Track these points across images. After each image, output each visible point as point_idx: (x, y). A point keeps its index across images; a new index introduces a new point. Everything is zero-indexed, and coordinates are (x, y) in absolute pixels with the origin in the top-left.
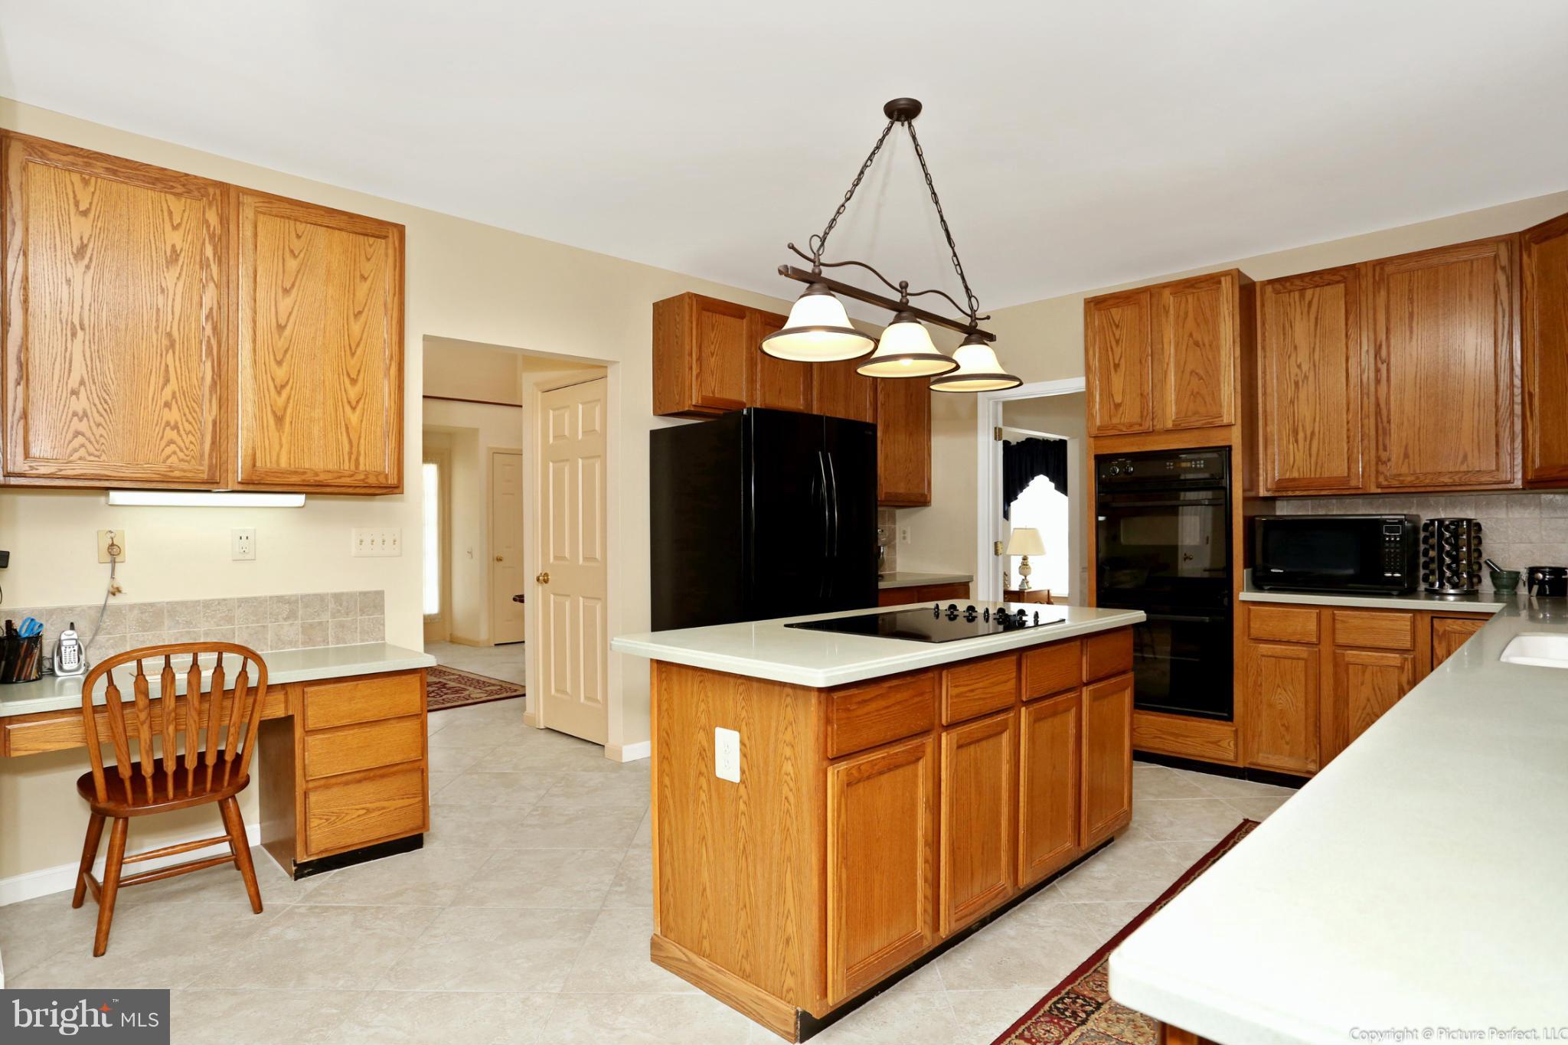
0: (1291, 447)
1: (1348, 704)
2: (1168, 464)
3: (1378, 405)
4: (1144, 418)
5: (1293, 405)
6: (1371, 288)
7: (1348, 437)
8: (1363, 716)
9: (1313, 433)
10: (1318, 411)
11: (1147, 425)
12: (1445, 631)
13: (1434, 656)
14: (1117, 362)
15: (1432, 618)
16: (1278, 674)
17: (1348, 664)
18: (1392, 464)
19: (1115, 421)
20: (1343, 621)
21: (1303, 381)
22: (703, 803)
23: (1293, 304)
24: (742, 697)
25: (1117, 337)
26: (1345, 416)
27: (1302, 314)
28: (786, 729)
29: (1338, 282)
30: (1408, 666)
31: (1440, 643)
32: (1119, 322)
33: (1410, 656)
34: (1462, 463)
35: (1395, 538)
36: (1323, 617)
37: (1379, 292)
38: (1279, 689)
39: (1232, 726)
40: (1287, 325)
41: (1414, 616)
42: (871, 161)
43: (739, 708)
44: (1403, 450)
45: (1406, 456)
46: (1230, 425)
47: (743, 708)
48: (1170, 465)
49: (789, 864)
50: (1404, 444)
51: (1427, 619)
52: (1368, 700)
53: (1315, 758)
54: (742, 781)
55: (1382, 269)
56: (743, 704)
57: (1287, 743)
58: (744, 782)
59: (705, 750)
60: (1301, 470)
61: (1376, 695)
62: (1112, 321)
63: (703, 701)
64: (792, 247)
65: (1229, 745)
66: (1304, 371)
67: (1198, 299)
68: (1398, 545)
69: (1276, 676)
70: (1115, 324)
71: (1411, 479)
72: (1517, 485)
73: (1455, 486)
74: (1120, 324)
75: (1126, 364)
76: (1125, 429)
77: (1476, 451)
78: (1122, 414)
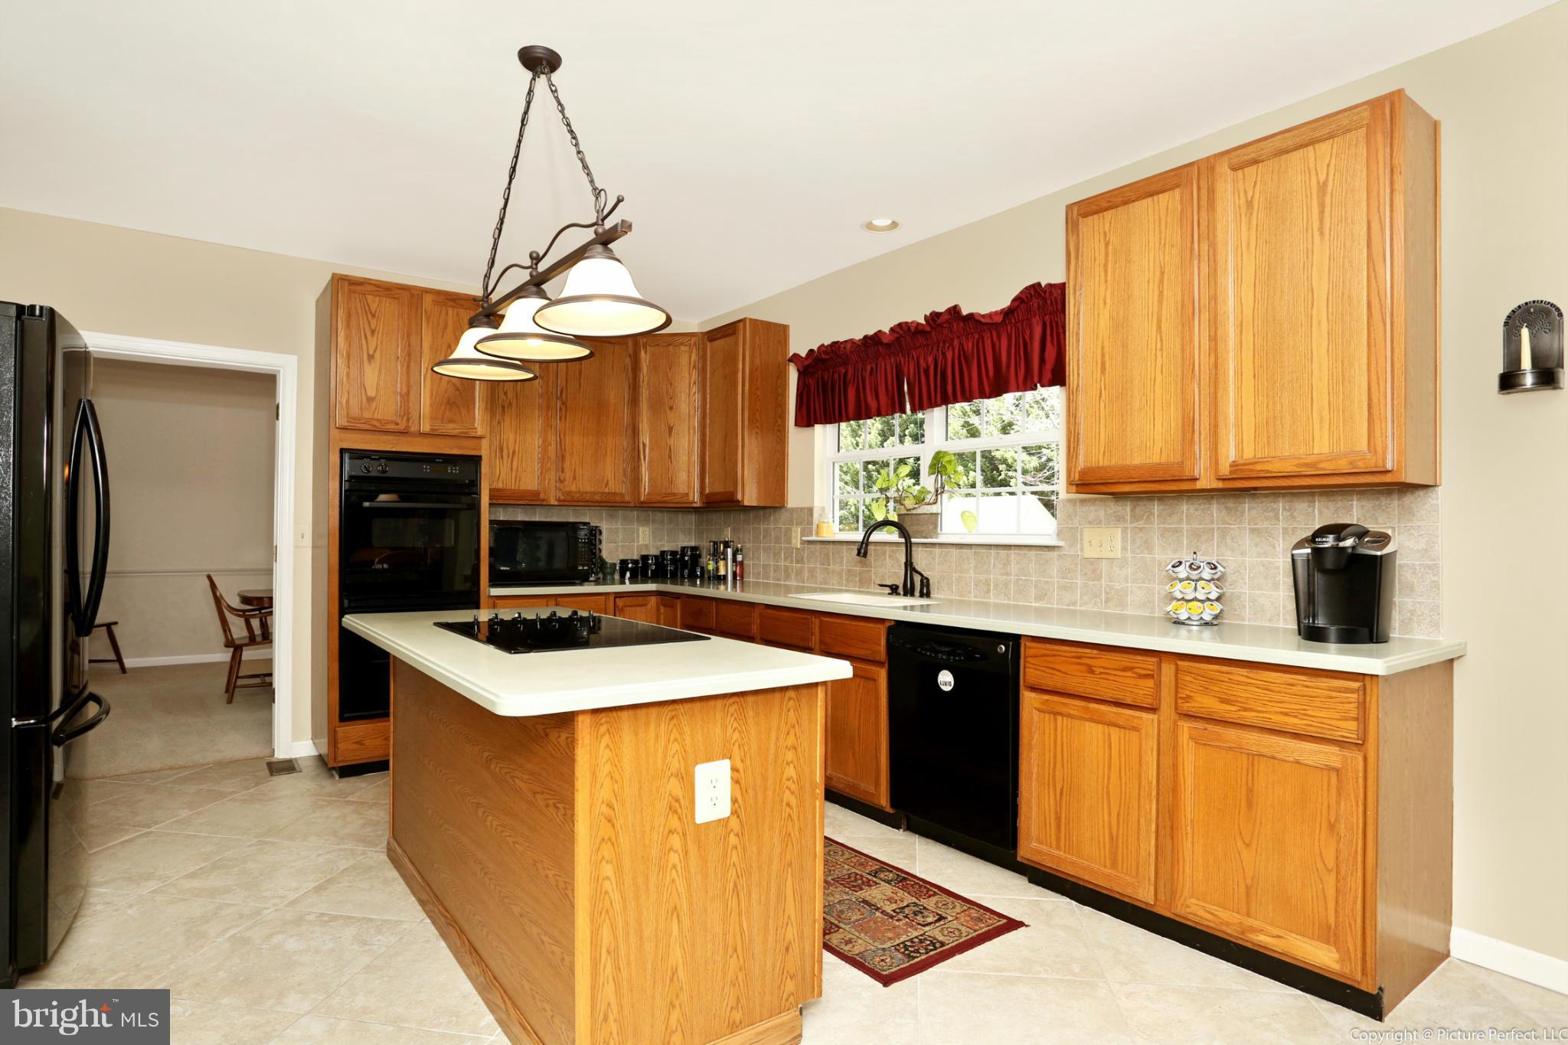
0: (498, 460)
2: (425, 466)
4: (399, 417)
5: (500, 426)
7: (539, 459)
9: (514, 452)
10: (518, 434)
11: (402, 425)
14: (371, 352)
15: (615, 598)
18: (566, 483)
19: (367, 415)
21: (508, 407)
22: (674, 867)
24: (733, 719)
25: (373, 327)
26: (536, 441)
28: (788, 734)
32: (375, 311)
34: (606, 487)
35: (585, 540)
41: (605, 597)
42: (560, 112)
43: (730, 731)
44: (573, 473)
45: (575, 478)
46: (480, 438)
47: (734, 731)
48: (426, 468)
49: (789, 869)
50: (573, 468)
51: (612, 598)
54: (734, 812)
56: (736, 725)
58: (736, 812)
59: (677, 801)
60: (505, 482)
62: (367, 309)
63: (676, 740)
64: (620, 200)
66: (509, 399)
67: (458, 315)
68: (586, 545)
70: (371, 312)
71: (578, 495)
72: (632, 505)
73: (602, 502)
74: (377, 315)
75: (381, 358)
76: (377, 424)
77: (613, 479)
78: (376, 409)
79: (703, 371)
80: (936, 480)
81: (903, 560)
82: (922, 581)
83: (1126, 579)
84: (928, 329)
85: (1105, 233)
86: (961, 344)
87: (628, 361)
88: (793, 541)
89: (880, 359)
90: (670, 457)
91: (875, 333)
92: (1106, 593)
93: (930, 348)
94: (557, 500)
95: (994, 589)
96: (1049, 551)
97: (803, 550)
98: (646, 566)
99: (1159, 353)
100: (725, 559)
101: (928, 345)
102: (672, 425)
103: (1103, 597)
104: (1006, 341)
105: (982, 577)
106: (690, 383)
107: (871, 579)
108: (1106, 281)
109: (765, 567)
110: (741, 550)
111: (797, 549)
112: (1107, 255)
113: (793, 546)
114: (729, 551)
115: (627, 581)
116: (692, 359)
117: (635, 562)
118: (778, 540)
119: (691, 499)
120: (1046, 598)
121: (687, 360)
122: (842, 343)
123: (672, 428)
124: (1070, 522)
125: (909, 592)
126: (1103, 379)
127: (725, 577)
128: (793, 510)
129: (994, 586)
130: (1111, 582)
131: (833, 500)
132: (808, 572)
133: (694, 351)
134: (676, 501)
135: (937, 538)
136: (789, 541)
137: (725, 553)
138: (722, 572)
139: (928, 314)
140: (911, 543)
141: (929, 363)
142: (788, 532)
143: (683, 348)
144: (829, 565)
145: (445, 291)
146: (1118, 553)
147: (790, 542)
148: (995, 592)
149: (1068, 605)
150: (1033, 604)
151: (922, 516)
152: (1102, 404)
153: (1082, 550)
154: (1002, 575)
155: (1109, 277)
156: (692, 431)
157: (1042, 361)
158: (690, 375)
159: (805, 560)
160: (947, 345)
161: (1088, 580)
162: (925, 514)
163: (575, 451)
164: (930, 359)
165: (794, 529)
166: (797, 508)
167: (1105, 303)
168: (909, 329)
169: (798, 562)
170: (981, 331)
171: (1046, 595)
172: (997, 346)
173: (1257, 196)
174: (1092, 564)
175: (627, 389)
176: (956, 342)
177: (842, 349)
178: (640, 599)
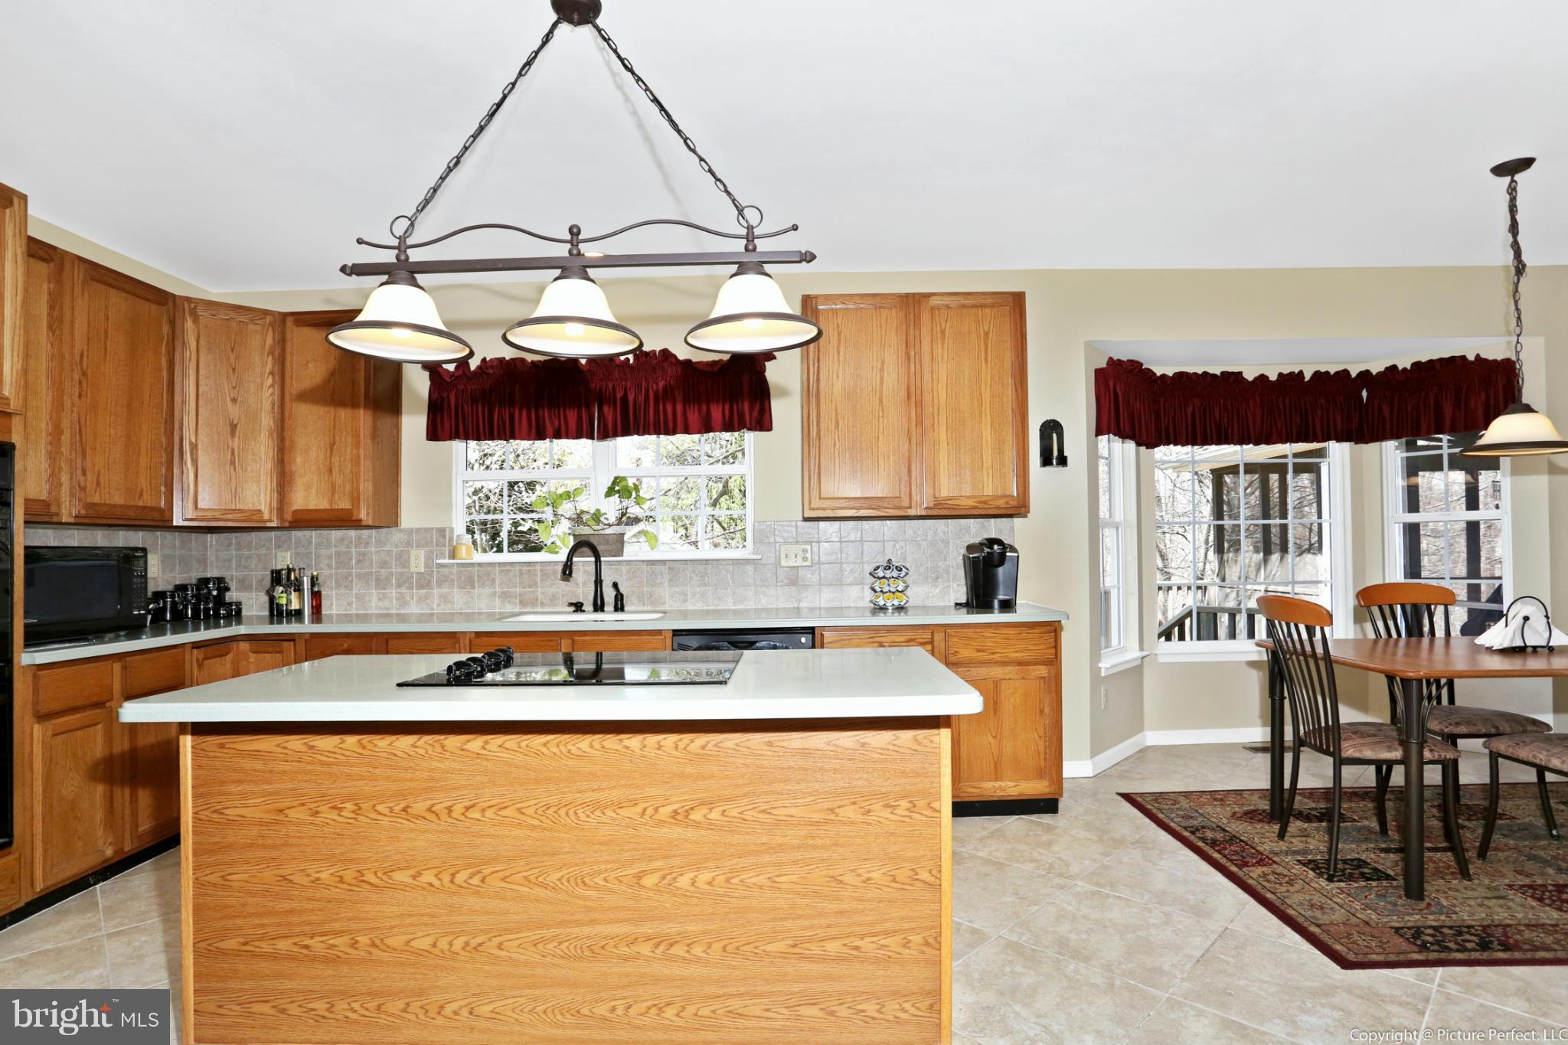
15: (192, 649)
16: (69, 753)
18: (87, 492)
29: (44, 259)
31: (200, 672)
34: (139, 498)
38: (71, 773)
44: (95, 477)
50: (97, 469)
51: (189, 650)
71: (105, 509)
77: (148, 488)
79: (281, 360)
84: (633, 365)
85: (838, 325)
88: (412, 565)
90: (233, 463)
94: (72, 516)
96: (747, 563)
97: (430, 575)
99: (881, 420)
102: (235, 422)
106: (262, 373)
108: (839, 360)
111: (419, 573)
112: (839, 340)
113: (413, 569)
114: (306, 579)
116: (266, 343)
118: (384, 565)
119: (266, 517)
120: (745, 602)
121: (259, 343)
123: (236, 426)
124: (766, 540)
125: (599, 608)
128: (414, 530)
132: (439, 597)
133: (269, 334)
134: (244, 518)
135: (623, 556)
136: (404, 565)
138: (295, 606)
142: (403, 554)
143: (252, 327)
144: (473, 589)
147: (406, 566)
152: (837, 452)
153: (779, 561)
155: (841, 358)
158: (263, 363)
159: (434, 585)
163: (99, 444)
165: (413, 550)
166: (416, 528)
167: (838, 377)
169: (421, 588)
171: (745, 599)
173: (948, 329)
174: (787, 572)
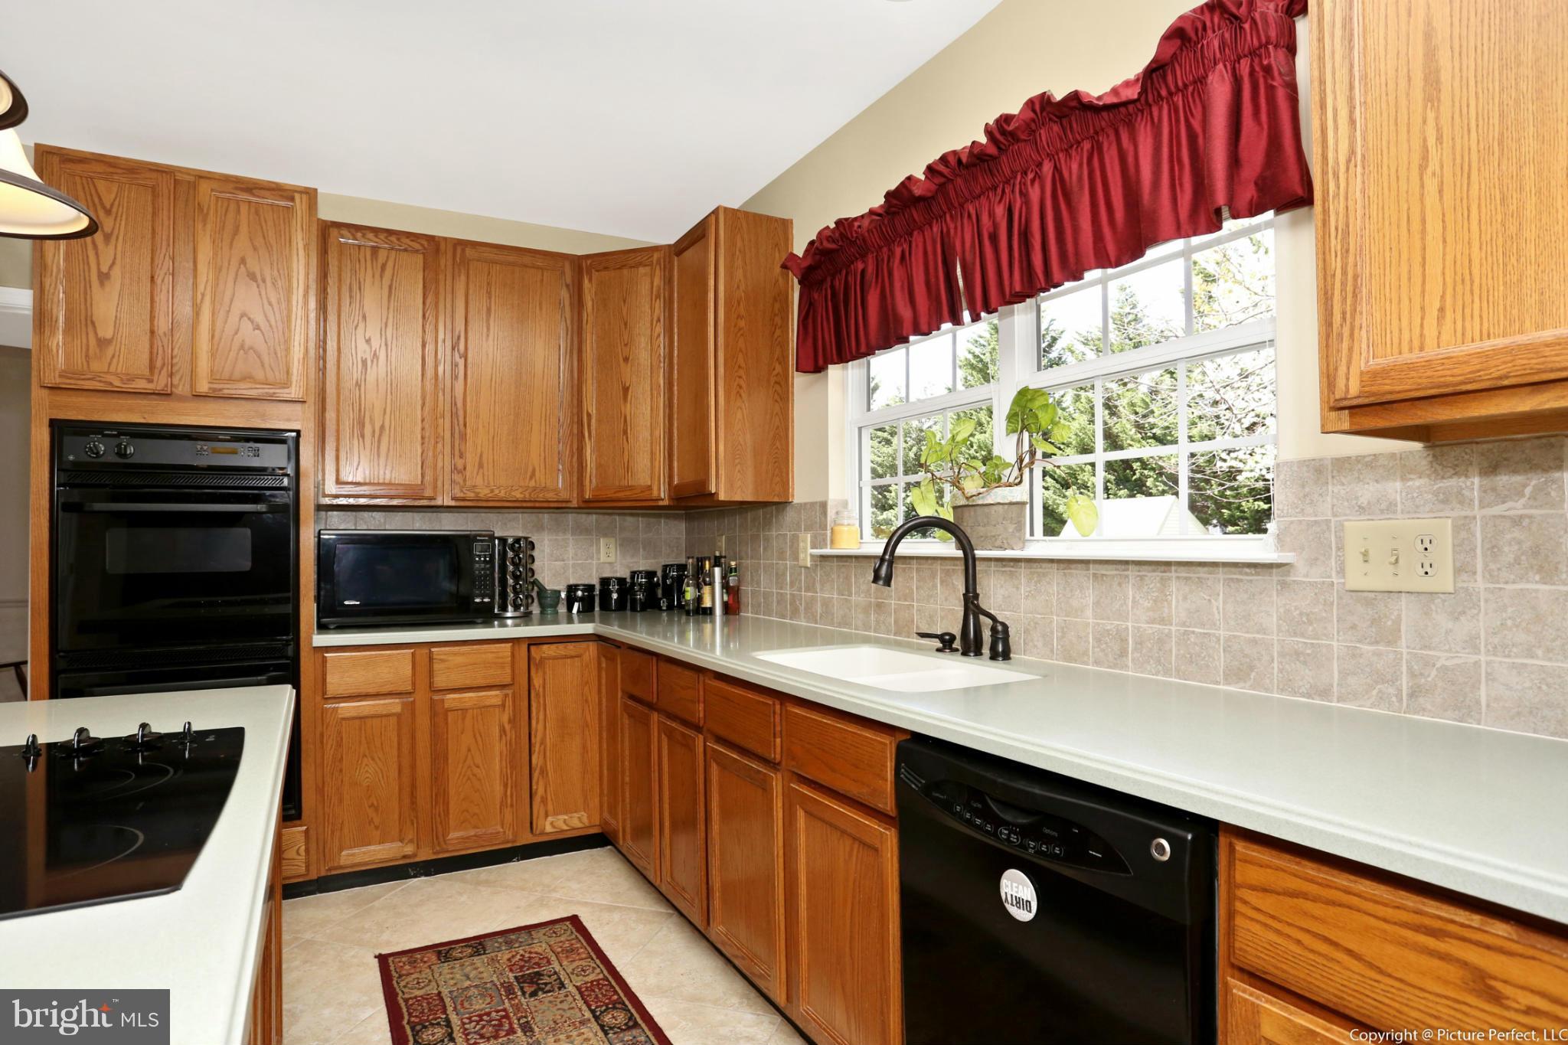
0: (355, 441)
1: (447, 759)
3: (454, 404)
4: (157, 371)
5: (360, 390)
6: (449, 267)
7: (423, 438)
8: (464, 770)
9: (383, 428)
10: (389, 401)
11: (160, 383)
12: (541, 657)
13: (532, 688)
14: (104, 269)
15: (529, 645)
16: (363, 739)
17: (448, 711)
19: (94, 367)
20: (442, 661)
21: (372, 361)
23: (362, 260)
26: (419, 412)
27: (373, 276)
29: (417, 251)
30: (509, 703)
31: (537, 673)
32: (112, 205)
33: (509, 692)
34: (531, 478)
35: (485, 558)
36: (418, 658)
37: (460, 276)
38: (365, 759)
39: (301, 826)
40: (355, 287)
41: (513, 646)
44: (478, 460)
45: (481, 466)
46: (299, 402)
50: (479, 451)
51: (525, 647)
52: (469, 750)
53: (411, 837)
55: (463, 251)
57: (377, 828)
60: (368, 473)
61: (476, 742)
62: (96, 200)
65: (298, 853)
66: (373, 349)
67: (257, 213)
68: (488, 566)
69: (360, 742)
70: (104, 207)
72: (574, 504)
73: (525, 501)
74: (114, 210)
75: (123, 277)
76: (117, 383)
77: (542, 466)
78: (113, 356)
79: (669, 303)
80: (1020, 442)
81: (962, 590)
82: (994, 630)
83: (1472, 643)
84: (993, 150)
86: (1057, 169)
87: (565, 294)
88: (802, 556)
89: (915, 233)
90: (625, 432)
91: (903, 183)
92: (1412, 674)
93: (999, 191)
94: (453, 499)
95: (1135, 650)
96: (1258, 574)
97: (815, 571)
98: (605, 593)
100: (711, 584)
101: (995, 188)
102: (627, 385)
103: (1405, 683)
104: (1150, 140)
105: (1110, 625)
106: (652, 321)
107: (913, 621)
109: (766, 595)
110: (735, 568)
111: (806, 568)
113: (801, 563)
114: (717, 570)
115: (575, 617)
116: (655, 284)
117: (589, 588)
118: (781, 556)
119: (655, 493)
120: (1253, 675)
121: (648, 286)
122: (855, 219)
123: (628, 388)
124: (1309, 510)
125: (971, 646)
126: (1431, 115)
127: (709, 612)
128: (803, 506)
129: (1136, 643)
130: (1425, 647)
131: (860, 489)
132: (822, 606)
133: (658, 272)
134: (634, 497)
135: (1022, 549)
136: (795, 556)
137: (711, 575)
138: (707, 603)
139: (991, 123)
140: (974, 559)
141: (998, 219)
142: (795, 539)
143: (642, 270)
144: (850, 595)
145: (236, 177)
146: (1444, 580)
147: (796, 558)
148: (1137, 655)
149: (1309, 696)
150: (1220, 687)
151: (994, 507)
153: (1341, 572)
154: (1152, 621)
156: (655, 393)
157: (1235, 161)
158: (652, 308)
159: (818, 586)
160: (1031, 176)
161: (1359, 641)
162: (999, 504)
163: (481, 427)
164: (1000, 211)
165: (802, 535)
166: (805, 504)
168: (960, 161)
169: (808, 590)
170: (1097, 133)
171: (1252, 668)
172: (1130, 159)
174: (1368, 603)
175: (562, 334)
176: (1047, 168)
177: (855, 228)
178: (570, 646)
